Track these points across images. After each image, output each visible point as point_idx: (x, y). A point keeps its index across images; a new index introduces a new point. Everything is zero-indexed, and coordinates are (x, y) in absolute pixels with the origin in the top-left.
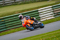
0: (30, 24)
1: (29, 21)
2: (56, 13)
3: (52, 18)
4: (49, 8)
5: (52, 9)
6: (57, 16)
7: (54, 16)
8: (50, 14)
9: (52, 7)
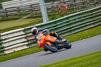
0: (51, 42)
1: (49, 38)
2: (30, 40)
3: (23, 48)
4: (19, 32)
5: (24, 33)
6: (33, 45)
7: (27, 45)
8: (21, 42)
9: (24, 31)
